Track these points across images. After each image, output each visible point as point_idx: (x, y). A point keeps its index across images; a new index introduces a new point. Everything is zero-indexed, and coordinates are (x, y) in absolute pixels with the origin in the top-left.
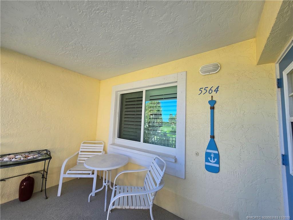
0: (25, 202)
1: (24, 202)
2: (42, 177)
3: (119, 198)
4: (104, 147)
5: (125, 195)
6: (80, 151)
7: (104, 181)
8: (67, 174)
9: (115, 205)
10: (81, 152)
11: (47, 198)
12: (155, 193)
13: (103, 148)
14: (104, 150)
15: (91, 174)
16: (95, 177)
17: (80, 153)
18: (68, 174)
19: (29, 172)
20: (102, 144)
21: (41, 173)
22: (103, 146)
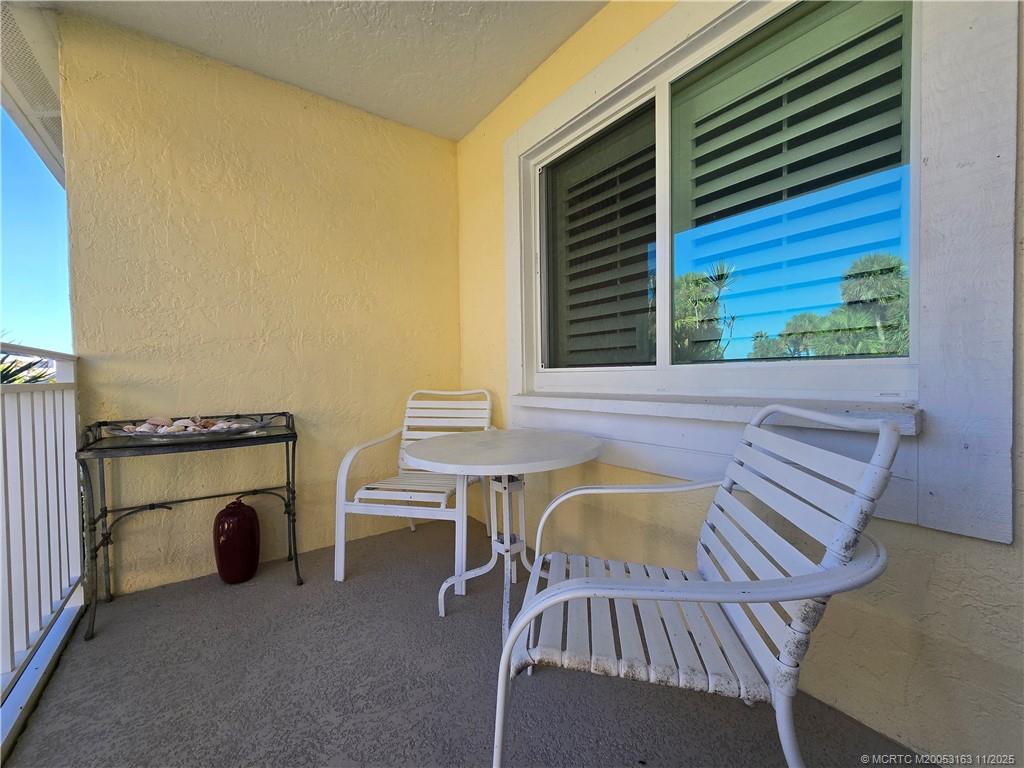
0: (237, 586)
1: (233, 586)
2: (284, 509)
3: (566, 603)
4: (493, 411)
5: (601, 593)
6: (406, 428)
7: (494, 537)
8: (356, 501)
9: (545, 646)
10: (410, 429)
11: (300, 583)
12: (811, 603)
13: (487, 414)
14: (492, 422)
15: (443, 506)
16: (459, 516)
17: (407, 434)
18: (361, 500)
19: (243, 489)
20: (486, 400)
21: (279, 496)
22: (486, 404)
